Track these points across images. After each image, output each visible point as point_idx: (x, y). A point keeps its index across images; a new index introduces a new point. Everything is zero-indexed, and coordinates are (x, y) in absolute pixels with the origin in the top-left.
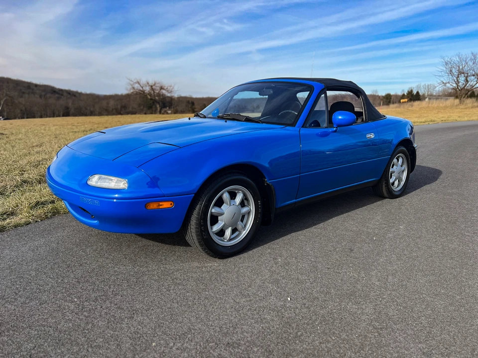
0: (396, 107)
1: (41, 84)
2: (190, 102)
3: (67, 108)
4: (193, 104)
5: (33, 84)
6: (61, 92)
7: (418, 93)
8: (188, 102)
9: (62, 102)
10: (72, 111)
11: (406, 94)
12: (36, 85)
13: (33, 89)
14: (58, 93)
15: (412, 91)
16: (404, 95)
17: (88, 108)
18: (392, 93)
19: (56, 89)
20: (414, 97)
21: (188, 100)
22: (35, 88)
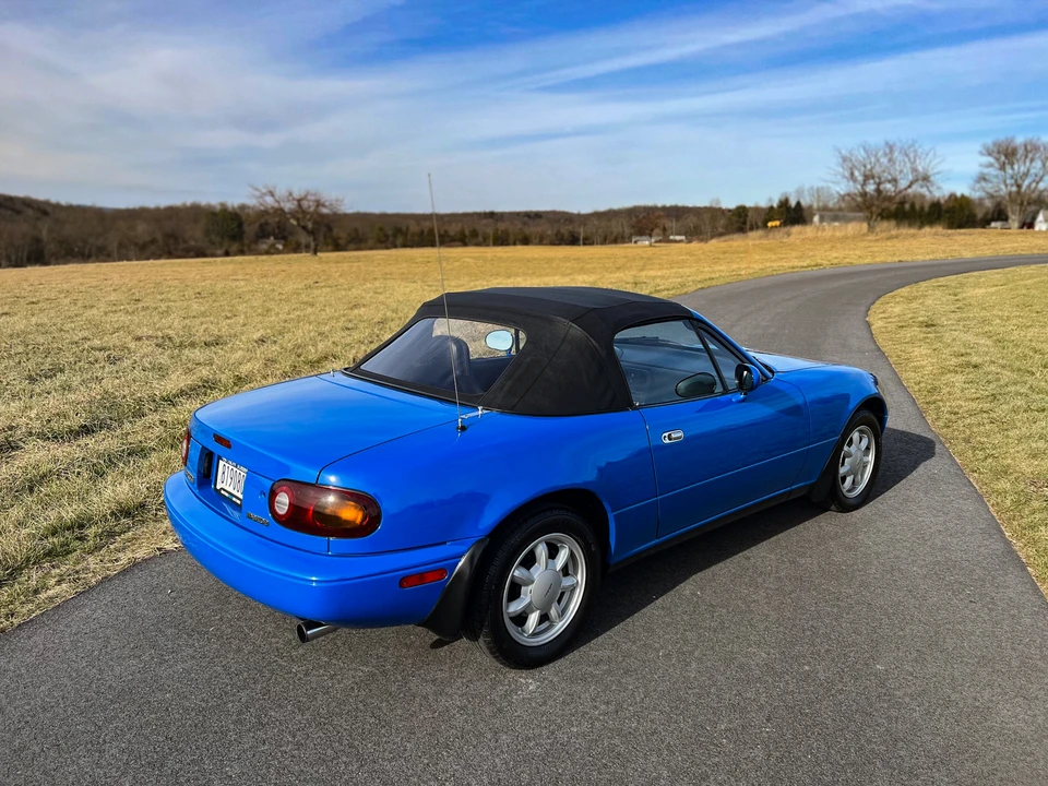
0: (760, 238)
7: (798, 204)
11: (775, 205)
15: (787, 200)
16: (771, 208)
18: (749, 204)
20: (792, 214)
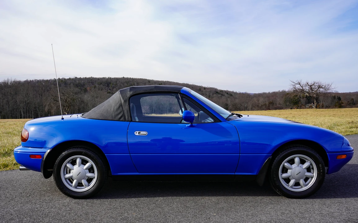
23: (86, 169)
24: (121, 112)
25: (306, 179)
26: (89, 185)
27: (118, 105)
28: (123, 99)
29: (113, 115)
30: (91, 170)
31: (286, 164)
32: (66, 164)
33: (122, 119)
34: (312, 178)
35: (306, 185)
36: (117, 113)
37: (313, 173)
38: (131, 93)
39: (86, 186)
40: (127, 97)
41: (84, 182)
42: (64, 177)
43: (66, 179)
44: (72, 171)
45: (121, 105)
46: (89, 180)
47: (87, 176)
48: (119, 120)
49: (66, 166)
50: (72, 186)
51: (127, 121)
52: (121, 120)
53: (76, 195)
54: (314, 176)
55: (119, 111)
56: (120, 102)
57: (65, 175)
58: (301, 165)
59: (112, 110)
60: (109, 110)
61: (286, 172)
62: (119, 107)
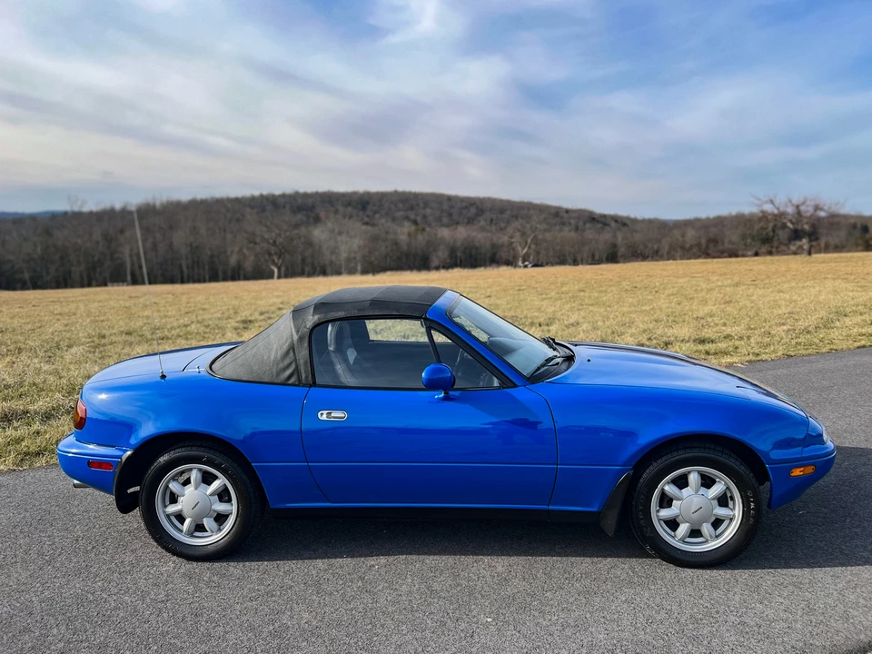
1: (574, 208)
2: (859, 226)
3: (615, 246)
4: (865, 229)
5: (563, 208)
6: (603, 220)
8: (854, 226)
9: (606, 236)
10: (622, 250)
12: (567, 211)
13: (562, 218)
14: (598, 221)
17: (650, 245)
19: (596, 214)
21: (852, 221)
22: (566, 215)
23: (212, 495)
24: (290, 364)
25: (717, 523)
26: (220, 530)
27: (285, 347)
28: (298, 332)
29: (274, 370)
30: (223, 495)
31: (667, 488)
32: (168, 482)
33: (292, 381)
34: (731, 520)
35: (717, 537)
36: (281, 365)
37: (733, 509)
38: (316, 317)
39: (212, 532)
40: (305, 327)
41: (208, 523)
42: (164, 512)
43: (168, 516)
44: (181, 499)
45: (292, 348)
46: (220, 518)
47: (215, 511)
48: (284, 384)
49: (167, 487)
50: (182, 531)
51: (304, 386)
52: (290, 382)
53: (191, 552)
54: (734, 515)
55: (287, 362)
56: (289, 341)
57: (165, 506)
58: (703, 490)
59: (272, 357)
60: (265, 358)
61: (670, 505)
62: (287, 353)
